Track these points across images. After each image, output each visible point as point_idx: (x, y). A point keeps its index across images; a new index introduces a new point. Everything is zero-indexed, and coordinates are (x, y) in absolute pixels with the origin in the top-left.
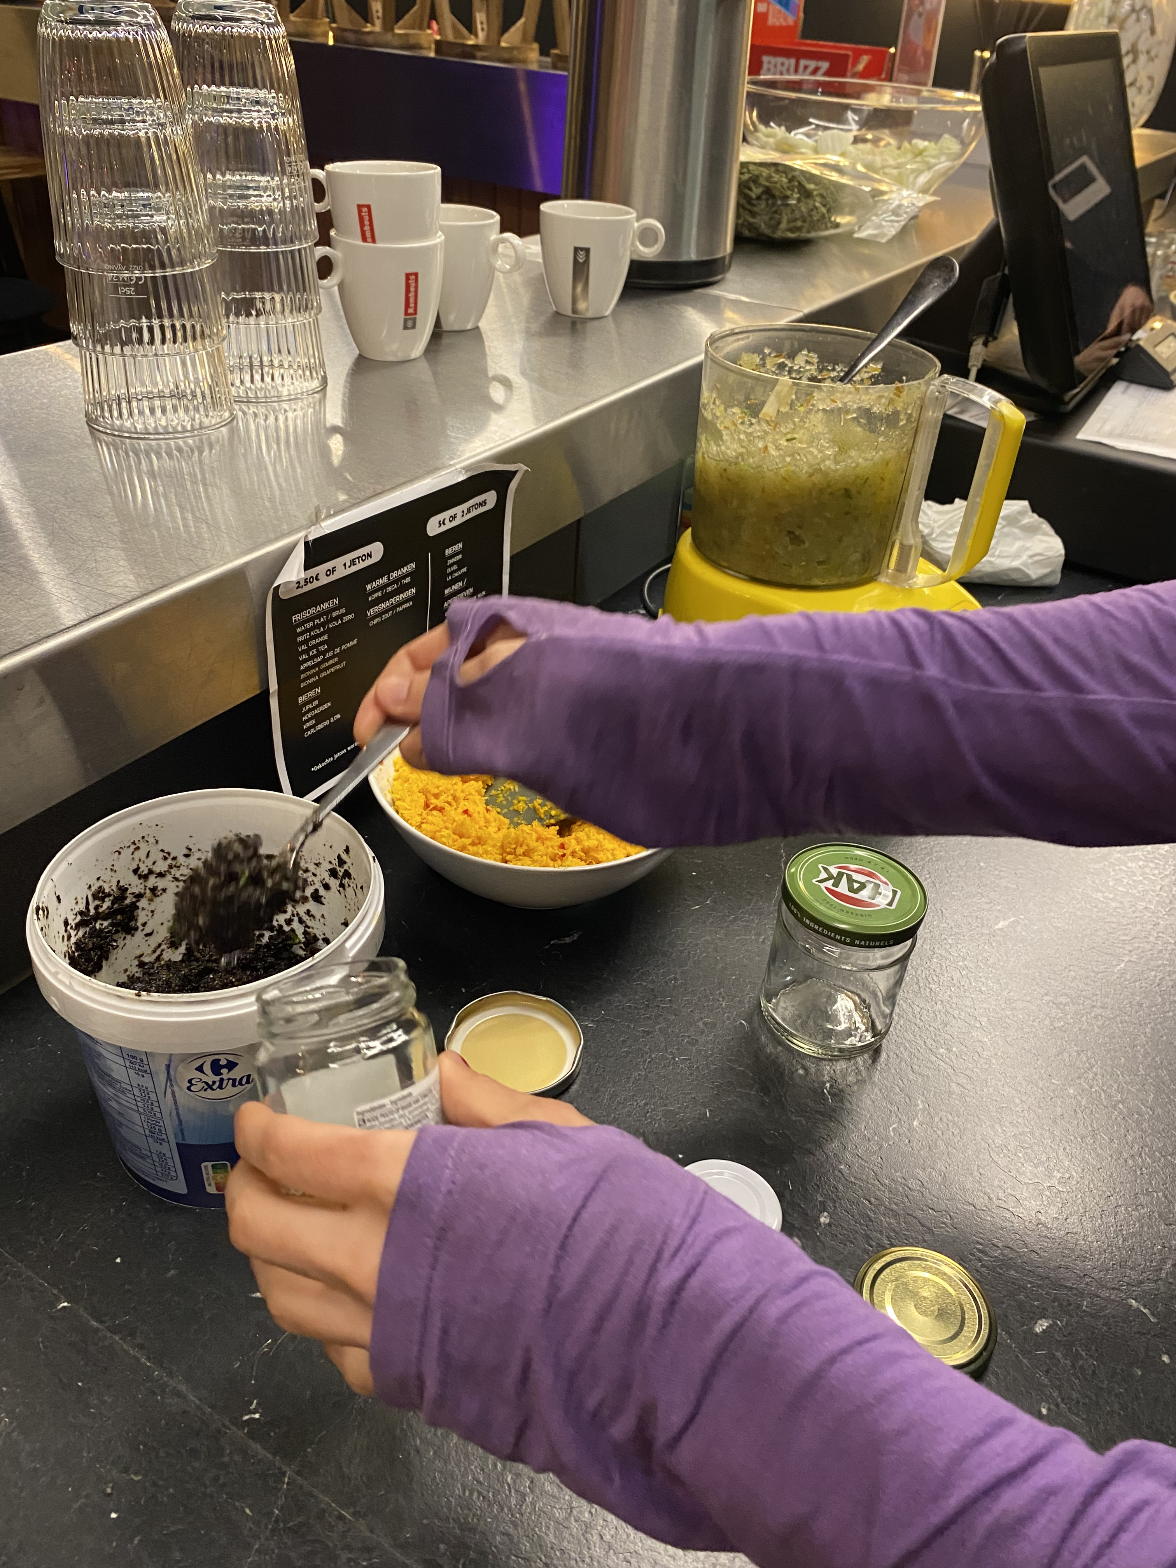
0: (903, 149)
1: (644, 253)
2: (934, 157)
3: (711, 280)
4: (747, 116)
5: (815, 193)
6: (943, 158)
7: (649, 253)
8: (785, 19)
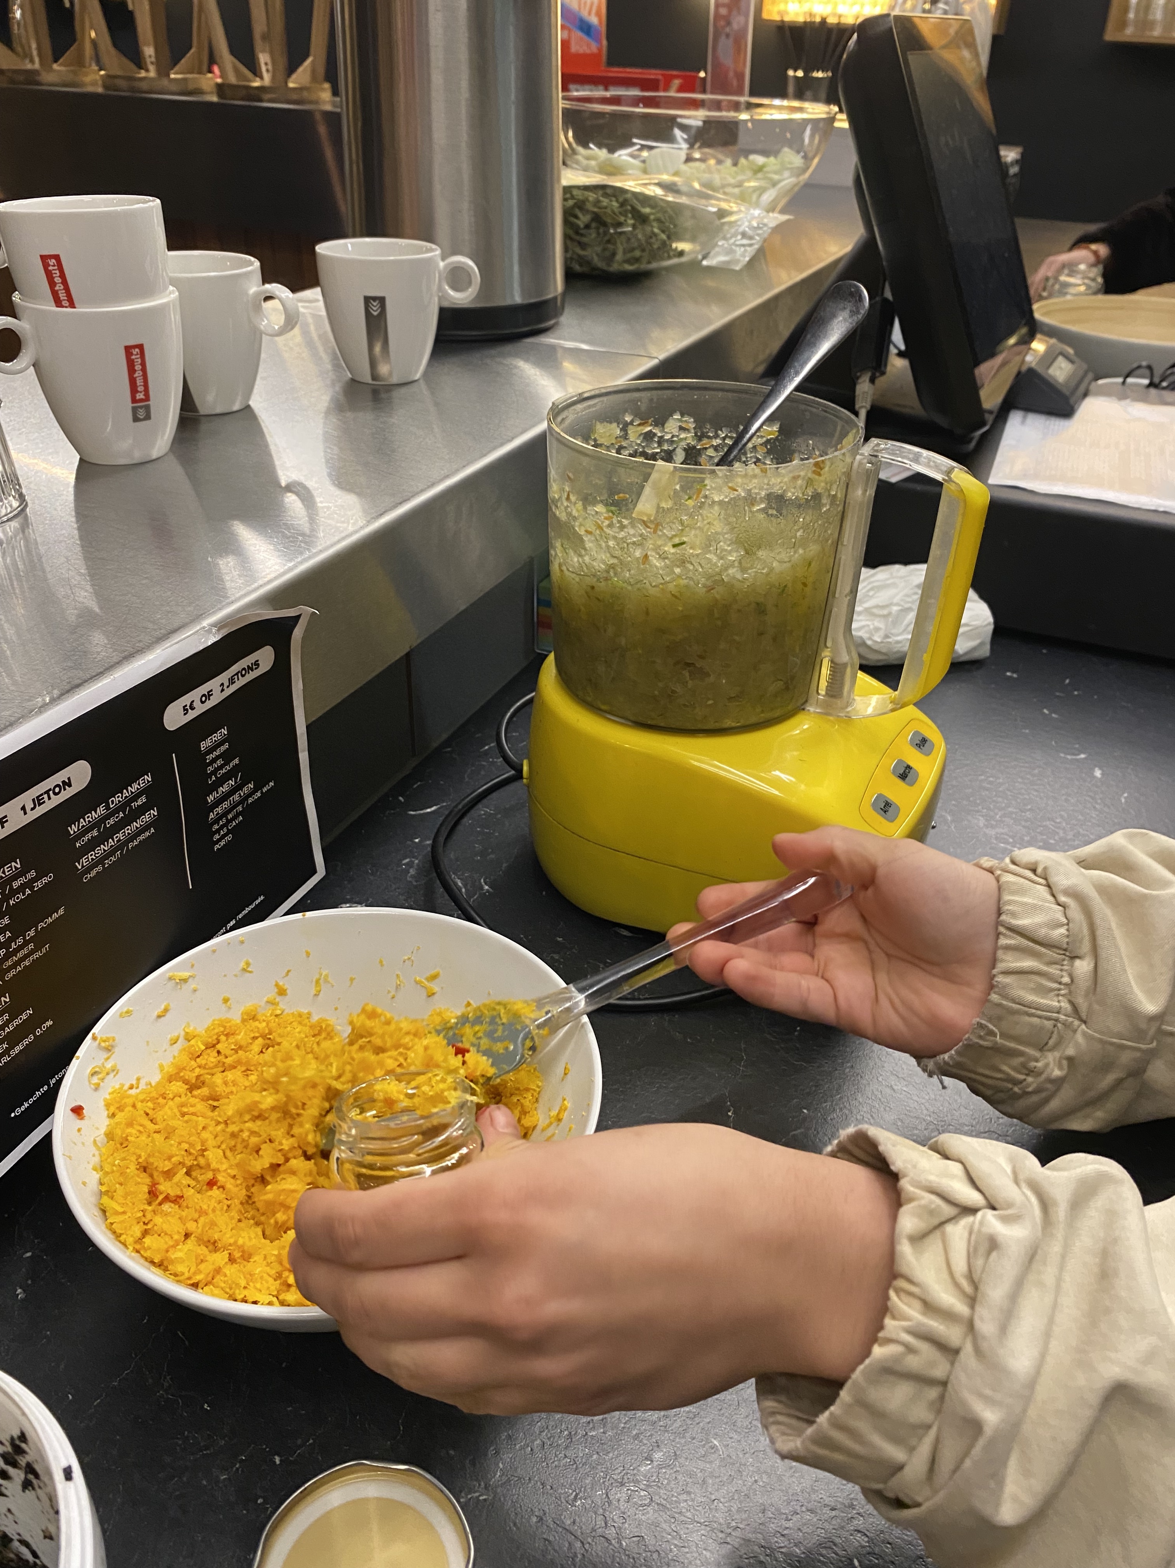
0: (740, 165)
1: (455, 299)
2: (776, 173)
3: (543, 326)
4: (564, 138)
5: (652, 217)
6: (786, 174)
7: (462, 298)
8: (588, 45)
